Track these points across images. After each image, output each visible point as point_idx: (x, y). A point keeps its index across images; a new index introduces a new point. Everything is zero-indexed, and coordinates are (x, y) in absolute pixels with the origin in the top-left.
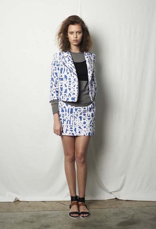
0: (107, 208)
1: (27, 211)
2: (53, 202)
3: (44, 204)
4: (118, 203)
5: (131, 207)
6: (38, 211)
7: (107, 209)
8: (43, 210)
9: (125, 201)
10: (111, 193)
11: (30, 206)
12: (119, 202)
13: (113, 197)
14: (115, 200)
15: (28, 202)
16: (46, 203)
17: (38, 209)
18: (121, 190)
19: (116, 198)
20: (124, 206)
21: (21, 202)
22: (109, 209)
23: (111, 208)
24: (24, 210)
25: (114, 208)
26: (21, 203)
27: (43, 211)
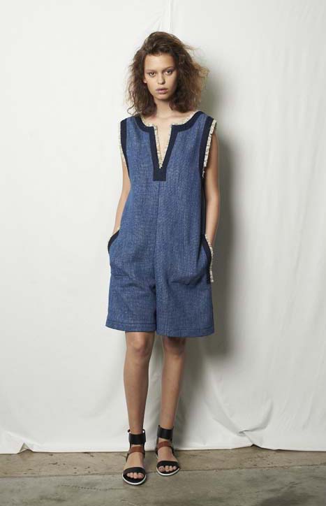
0: (233, 469)
1: (49, 474)
2: (108, 454)
3: (88, 459)
4: (259, 457)
5: (287, 464)
6: (75, 474)
7: (232, 471)
8: (87, 472)
9: (273, 452)
10: (242, 432)
11: (56, 463)
12: (260, 455)
13: (246, 442)
14: (250, 450)
15: (51, 454)
16: (92, 456)
17: (74, 471)
18: (265, 427)
19: (253, 445)
20: (272, 463)
21: (34, 454)
22: (238, 470)
23: (242, 468)
24: (43, 473)
25: (250, 468)
26: (36, 457)
27: (85, 475)
